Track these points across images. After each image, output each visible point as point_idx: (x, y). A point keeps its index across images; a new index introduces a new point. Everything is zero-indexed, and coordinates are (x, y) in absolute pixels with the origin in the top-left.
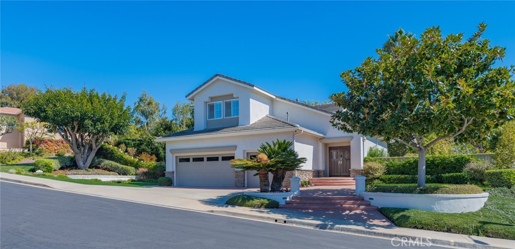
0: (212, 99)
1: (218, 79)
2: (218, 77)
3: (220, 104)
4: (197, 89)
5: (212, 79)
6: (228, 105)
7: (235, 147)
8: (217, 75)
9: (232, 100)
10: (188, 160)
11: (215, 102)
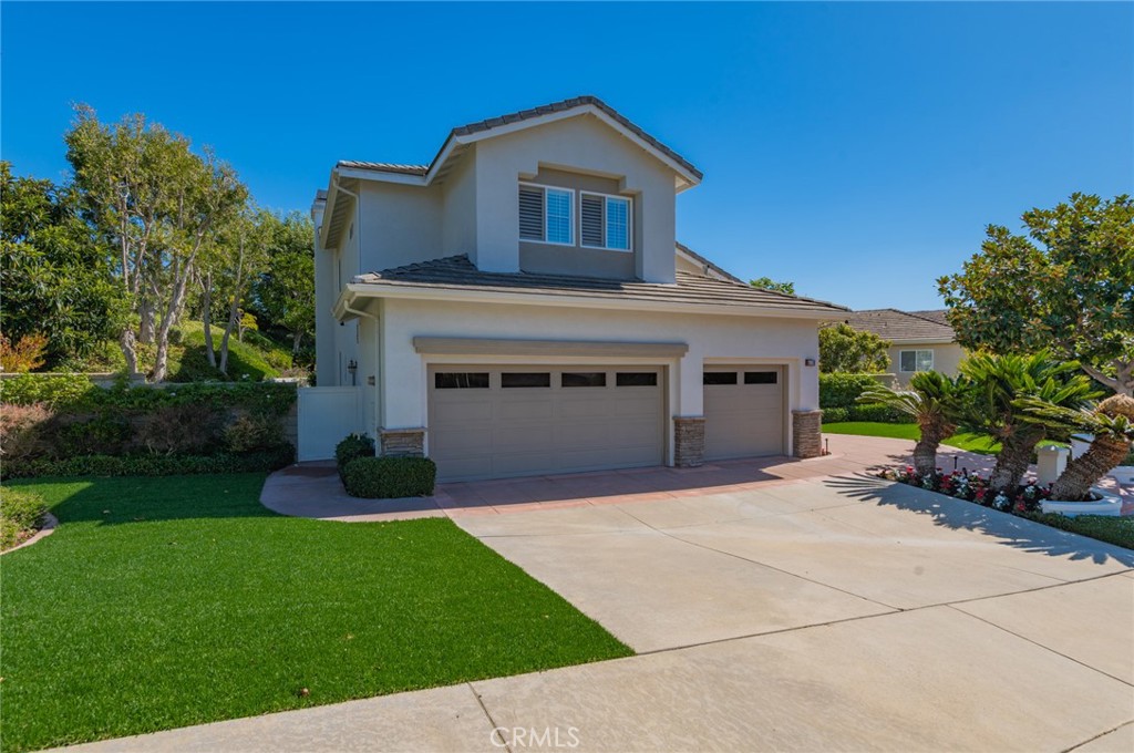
0: (546, 172)
1: (591, 116)
2: (590, 108)
3: (566, 199)
4: (506, 120)
5: (570, 104)
6: (592, 210)
7: (679, 348)
8: (589, 100)
9: (607, 196)
10: (479, 380)
11: (547, 187)
